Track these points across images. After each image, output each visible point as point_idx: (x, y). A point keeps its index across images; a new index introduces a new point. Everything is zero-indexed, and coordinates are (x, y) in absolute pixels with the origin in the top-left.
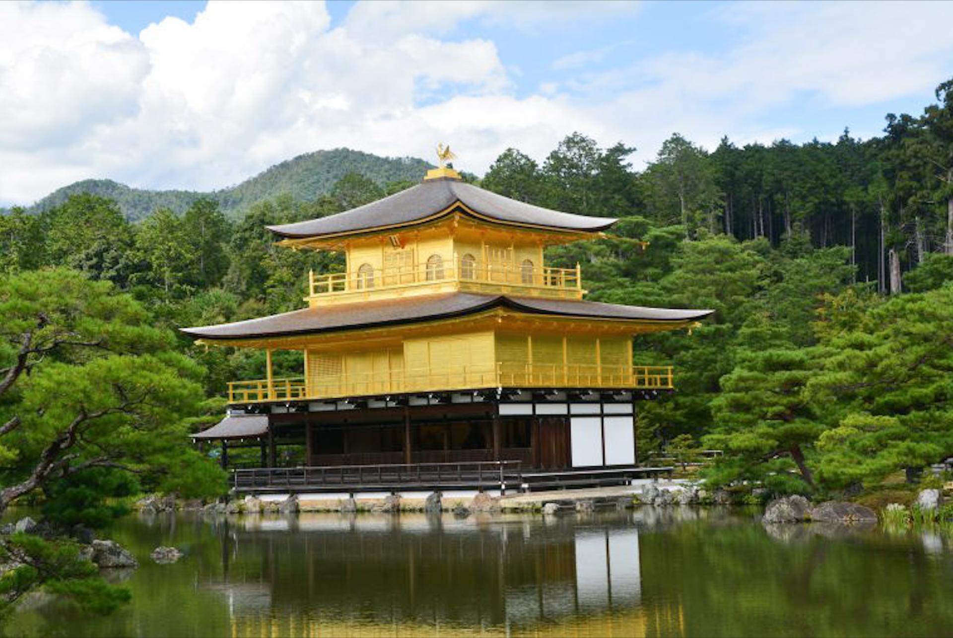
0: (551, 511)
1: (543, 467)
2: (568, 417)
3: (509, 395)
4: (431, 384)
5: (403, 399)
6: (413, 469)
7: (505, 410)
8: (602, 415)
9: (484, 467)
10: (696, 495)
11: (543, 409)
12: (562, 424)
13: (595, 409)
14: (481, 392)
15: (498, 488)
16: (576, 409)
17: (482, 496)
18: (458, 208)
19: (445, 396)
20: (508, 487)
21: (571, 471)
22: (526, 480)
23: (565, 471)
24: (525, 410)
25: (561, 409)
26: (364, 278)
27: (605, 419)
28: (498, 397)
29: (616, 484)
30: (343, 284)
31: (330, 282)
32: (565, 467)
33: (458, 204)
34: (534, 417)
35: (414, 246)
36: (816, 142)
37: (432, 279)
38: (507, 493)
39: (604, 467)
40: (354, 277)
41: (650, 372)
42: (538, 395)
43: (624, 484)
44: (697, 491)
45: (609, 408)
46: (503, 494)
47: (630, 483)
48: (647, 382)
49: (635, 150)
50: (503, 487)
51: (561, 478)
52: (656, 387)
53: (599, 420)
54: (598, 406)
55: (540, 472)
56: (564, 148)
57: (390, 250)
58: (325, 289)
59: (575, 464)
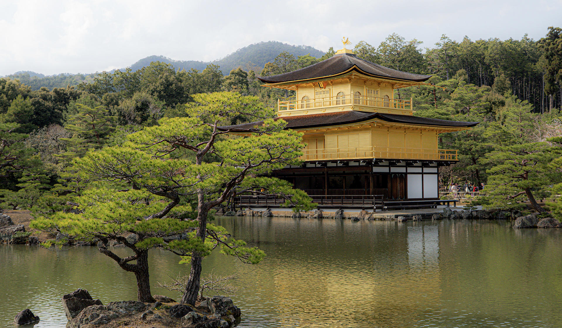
0: (401, 220)
1: (393, 199)
2: (406, 174)
3: (378, 162)
4: (338, 156)
5: (324, 163)
6: (328, 198)
7: (376, 169)
8: (422, 173)
9: (365, 198)
10: (471, 214)
11: (394, 170)
12: (403, 177)
13: (419, 170)
14: (364, 160)
15: (372, 208)
16: (410, 170)
17: (364, 212)
18: (355, 69)
19: (346, 163)
20: (377, 208)
21: (407, 201)
22: (386, 205)
23: (404, 200)
24: (386, 170)
25: (403, 170)
26: (305, 103)
27: (424, 175)
28: (373, 163)
29: (429, 207)
30: (294, 106)
31: (288, 105)
32: (404, 199)
33: (355, 66)
34: (390, 173)
35: (331, 87)
36: (511, 39)
37: (340, 104)
38: (377, 210)
39: (423, 199)
40: (300, 103)
41: (447, 152)
42: (392, 163)
43: (433, 207)
44: (472, 212)
45: (426, 170)
46: (375, 211)
47: (436, 207)
48: (445, 157)
49: (422, 42)
50: (375, 208)
51: (403, 204)
52: (450, 160)
53: (421, 175)
54: (421, 168)
55: (392, 201)
56: (388, 42)
57: (318, 90)
58: (285, 108)
59: (409, 197)
